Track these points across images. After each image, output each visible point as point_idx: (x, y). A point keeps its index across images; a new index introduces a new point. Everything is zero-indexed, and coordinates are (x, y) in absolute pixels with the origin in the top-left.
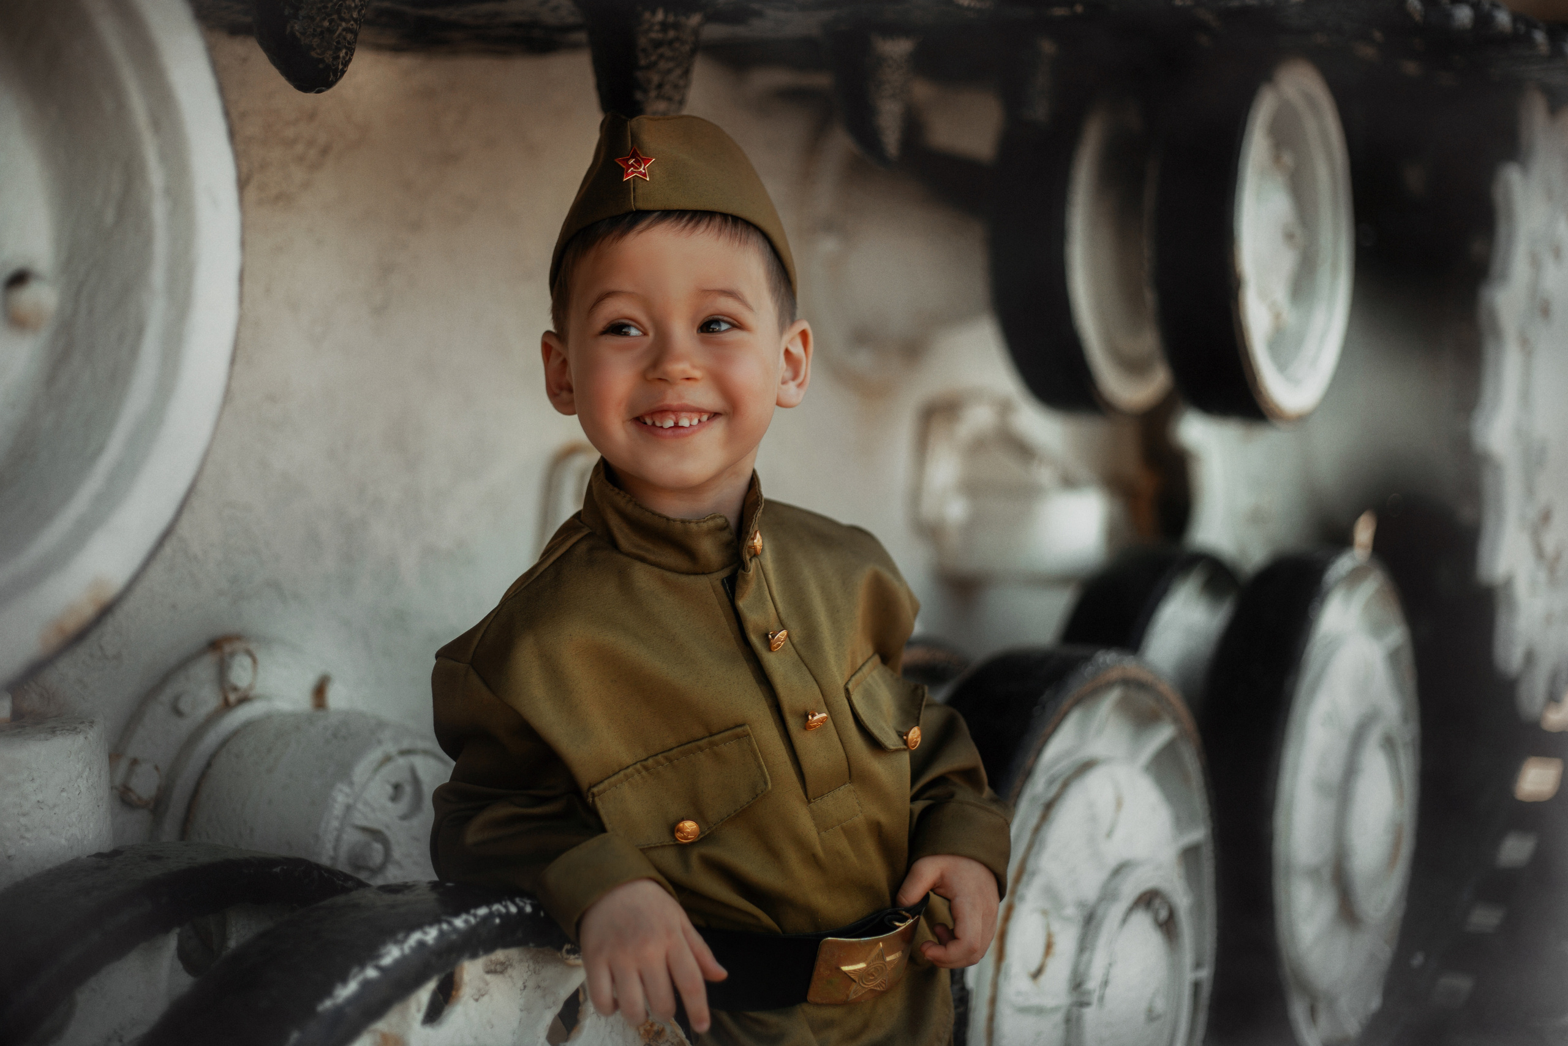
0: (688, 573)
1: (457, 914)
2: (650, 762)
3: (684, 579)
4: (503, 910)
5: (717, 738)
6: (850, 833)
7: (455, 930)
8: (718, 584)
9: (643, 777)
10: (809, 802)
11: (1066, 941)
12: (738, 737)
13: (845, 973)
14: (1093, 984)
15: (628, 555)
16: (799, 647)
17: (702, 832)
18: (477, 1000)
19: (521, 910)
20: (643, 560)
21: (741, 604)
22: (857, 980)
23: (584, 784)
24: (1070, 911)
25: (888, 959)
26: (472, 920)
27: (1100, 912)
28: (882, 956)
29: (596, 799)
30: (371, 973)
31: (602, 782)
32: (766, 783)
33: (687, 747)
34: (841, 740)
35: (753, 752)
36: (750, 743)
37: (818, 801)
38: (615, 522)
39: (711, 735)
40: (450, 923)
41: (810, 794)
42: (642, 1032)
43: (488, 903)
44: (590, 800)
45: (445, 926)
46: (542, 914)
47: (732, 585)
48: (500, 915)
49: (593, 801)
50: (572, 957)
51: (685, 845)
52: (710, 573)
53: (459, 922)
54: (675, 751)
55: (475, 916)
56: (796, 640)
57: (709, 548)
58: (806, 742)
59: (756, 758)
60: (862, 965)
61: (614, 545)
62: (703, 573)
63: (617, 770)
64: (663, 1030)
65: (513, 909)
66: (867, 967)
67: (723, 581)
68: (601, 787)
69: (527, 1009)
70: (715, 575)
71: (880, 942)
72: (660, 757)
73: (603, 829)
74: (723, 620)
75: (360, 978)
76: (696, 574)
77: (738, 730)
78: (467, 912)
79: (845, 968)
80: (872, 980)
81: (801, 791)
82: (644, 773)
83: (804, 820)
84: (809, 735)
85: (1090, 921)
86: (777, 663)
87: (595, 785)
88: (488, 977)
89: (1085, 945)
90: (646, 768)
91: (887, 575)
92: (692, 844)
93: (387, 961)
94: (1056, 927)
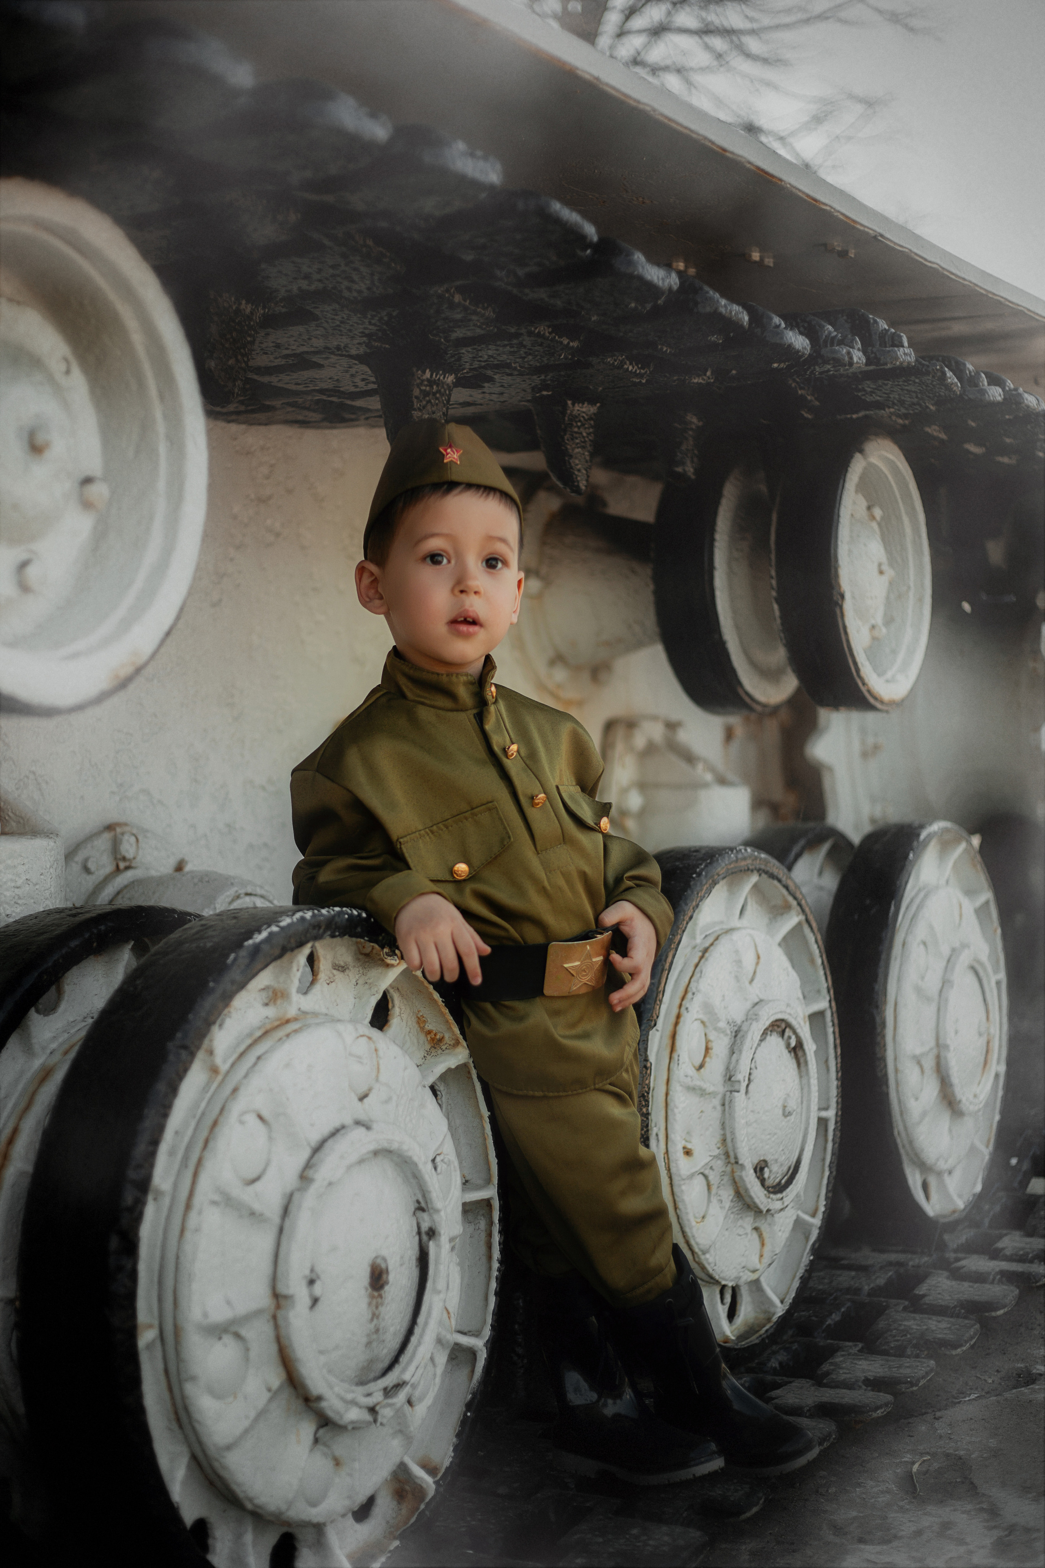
0: (452, 710)
1: (323, 908)
2: (435, 827)
3: (450, 714)
4: (350, 912)
5: (476, 810)
6: (567, 876)
7: (322, 915)
8: (472, 717)
9: (430, 838)
10: (538, 853)
11: (720, 1046)
12: (489, 809)
13: (566, 969)
14: (741, 1076)
15: (414, 701)
16: (525, 759)
17: (470, 873)
18: (328, 984)
19: (359, 915)
20: (423, 704)
21: (487, 727)
22: (575, 975)
23: (394, 838)
24: (722, 1024)
25: (594, 960)
26: (332, 913)
27: (744, 1028)
28: (589, 956)
29: (402, 846)
30: (274, 929)
31: (406, 836)
32: (509, 837)
33: (457, 817)
34: (556, 815)
35: (500, 819)
36: (497, 811)
37: (544, 853)
38: (403, 681)
39: (472, 809)
40: (319, 911)
41: (539, 848)
42: (429, 1039)
43: (341, 906)
44: (399, 846)
45: (316, 912)
46: (372, 920)
47: (480, 718)
48: (347, 914)
49: (401, 848)
50: (389, 958)
51: (460, 881)
52: (467, 710)
53: (324, 911)
54: (449, 821)
55: (333, 910)
56: (523, 754)
57: (464, 693)
58: (533, 814)
59: (502, 823)
60: (577, 963)
61: (404, 696)
62: (462, 710)
63: (414, 830)
64: (443, 1037)
65: (355, 913)
66: (581, 964)
67: (474, 715)
68: (405, 839)
69: (358, 997)
70: (469, 712)
71: (588, 946)
72: (441, 825)
73: (409, 868)
74: (476, 739)
75: (269, 930)
76: (457, 710)
77: (490, 806)
78: (329, 907)
79: (566, 966)
80: (586, 975)
81: (533, 848)
82: (430, 834)
83: (535, 863)
84: (534, 810)
85: (737, 1034)
86: (513, 766)
87: (401, 838)
88: (335, 972)
89: (733, 1050)
90: (432, 832)
91: (580, 731)
92: (464, 880)
93: (283, 924)
94: (712, 1036)
